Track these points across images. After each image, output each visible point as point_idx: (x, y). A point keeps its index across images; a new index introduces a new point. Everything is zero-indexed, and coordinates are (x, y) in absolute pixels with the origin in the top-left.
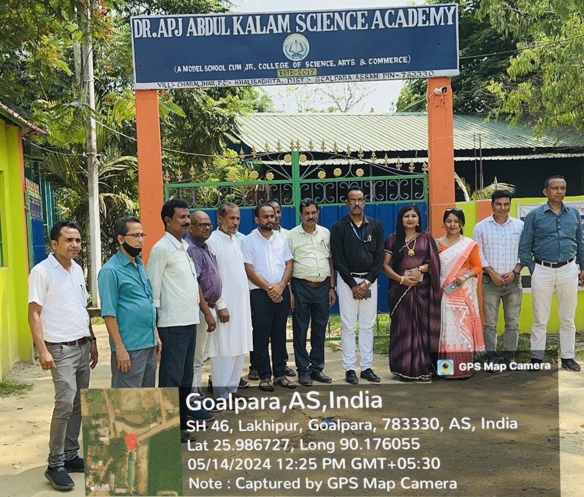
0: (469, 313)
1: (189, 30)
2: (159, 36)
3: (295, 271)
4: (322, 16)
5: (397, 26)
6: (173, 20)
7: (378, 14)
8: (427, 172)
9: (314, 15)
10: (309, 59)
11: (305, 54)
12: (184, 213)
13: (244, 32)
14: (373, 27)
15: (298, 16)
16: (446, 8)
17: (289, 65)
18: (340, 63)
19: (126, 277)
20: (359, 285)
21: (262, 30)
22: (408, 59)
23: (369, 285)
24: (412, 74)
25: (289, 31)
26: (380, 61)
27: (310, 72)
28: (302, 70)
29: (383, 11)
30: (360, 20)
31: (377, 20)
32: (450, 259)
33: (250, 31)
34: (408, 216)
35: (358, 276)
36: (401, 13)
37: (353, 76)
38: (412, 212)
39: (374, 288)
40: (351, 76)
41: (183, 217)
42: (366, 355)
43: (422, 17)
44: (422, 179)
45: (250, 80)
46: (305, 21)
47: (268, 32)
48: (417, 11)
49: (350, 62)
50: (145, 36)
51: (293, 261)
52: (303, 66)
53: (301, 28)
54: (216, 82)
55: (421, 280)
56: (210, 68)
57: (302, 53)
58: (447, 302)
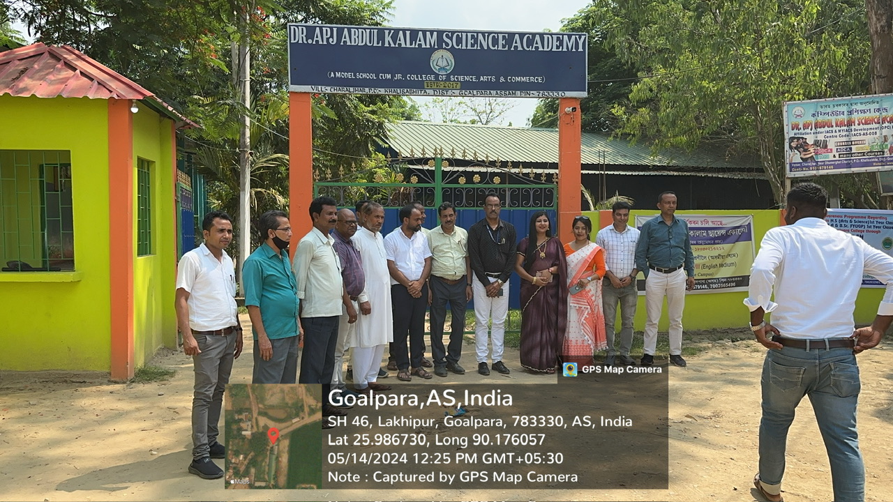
0: (590, 312)
1: (343, 39)
2: (314, 43)
3: (434, 269)
4: (467, 35)
5: (534, 49)
6: (329, 29)
7: (517, 37)
8: (557, 182)
9: (460, 34)
10: (453, 73)
11: (450, 69)
12: (331, 210)
13: (395, 45)
14: (512, 49)
15: (445, 34)
16: (577, 36)
17: (435, 77)
18: (482, 79)
19: (271, 269)
20: (493, 283)
21: (411, 44)
22: (543, 80)
23: (502, 285)
24: (546, 94)
25: (436, 47)
26: (518, 79)
27: (455, 85)
28: (448, 83)
29: (522, 35)
30: (501, 42)
31: (516, 43)
32: (575, 261)
33: (400, 44)
34: (540, 221)
35: (492, 276)
36: (538, 38)
37: (494, 92)
38: (543, 217)
39: (506, 287)
40: (492, 91)
41: (331, 213)
42: (497, 348)
43: (555, 43)
44: (553, 189)
45: (398, 90)
46: (451, 39)
47: (417, 46)
48: (552, 38)
49: (491, 79)
50: (300, 42)
51: (431, 259)
52: (448, 79)
53: (447, 44)
54: (367, 90)
55: (551, 280)
56: (362, 76)
57: (448, 68)
58: (571, 301)
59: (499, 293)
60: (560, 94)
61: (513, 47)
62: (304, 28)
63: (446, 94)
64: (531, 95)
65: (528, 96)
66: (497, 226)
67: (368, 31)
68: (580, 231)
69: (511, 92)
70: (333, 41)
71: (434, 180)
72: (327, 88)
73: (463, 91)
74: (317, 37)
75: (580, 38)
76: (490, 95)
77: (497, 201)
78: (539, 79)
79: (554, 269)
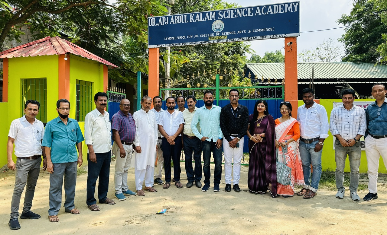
2: (159, 25)
6: (165, 18)
7: (258, 8)
11: (222, 29)
15: (219, 12)
17: (214, 35)
20: (233, 140)
22: (273, 29)
24: (275, 36)
25: (215, 19)
26: (259, 30)
27: (224, 37)
28: (220, 36)
31: (258, 11)
34: (259, 106)
35: (233, 136)
36: (270, 7)
37: (245, 38)
38: (261, 104)
41: (102, 100)
42: (236, 177)
43: (280, 9)
44: (282, 88)
45: (196, 42)
46: (223, 14)
50: (153, 25)
54: (181, 44)
55: (261, 141)
56: (179, 38)
59: (237, 146)
60: (283, 36)
61: (256, 14)
62: (155, 19)
63: (219, 42)
64: (266, 38)
65: (264, 38)
66: (236, 108)
67: (182, 16)
68: (284, 111)
69: (254, 37)
70: (167, 23)
71: (215, 85)
72: (164, 45)
73: (229, 40)
74: (160, 22)
75: (295, 4)
76: (243, 40)
77: (236, 93)
78: (271, 29)
79: (263, 134)
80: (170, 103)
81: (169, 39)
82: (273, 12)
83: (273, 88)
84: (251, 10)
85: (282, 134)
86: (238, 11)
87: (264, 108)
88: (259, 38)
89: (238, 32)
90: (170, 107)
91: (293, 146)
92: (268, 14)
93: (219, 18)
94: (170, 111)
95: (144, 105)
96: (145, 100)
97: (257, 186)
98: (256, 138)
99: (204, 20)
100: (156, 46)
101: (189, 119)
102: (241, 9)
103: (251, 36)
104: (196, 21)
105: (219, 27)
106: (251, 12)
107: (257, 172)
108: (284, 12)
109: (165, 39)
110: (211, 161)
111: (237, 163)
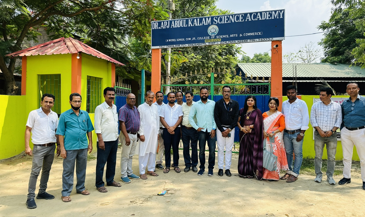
1: (172, 26)
4: (224, 17)
6: (166, 22)
9: (221, 17)
10: (218, 34)
12: (110, 93)
15: (214, 18)
17: (210, 38)
24: (263, 39)
25: (210, 24)
27: (218, 40)
28: (215, 39)
31: (248, 17)
33: (195, 25)
34: (249, 101)
35: (225, 127)
37: (237, 41)
38: (251, 99)
39: (233, 132)
43: (268, 16)
44: (268, 85)
45: (194, 44)
46: (217, 20)
47: (202, 25)
49: (235, 35)
50: (156, 29)
54: (181, 45)
56: (179, 40)
57: (215, 32)
59: (229, 135)
60: (270, 39)
61: (246, 20)
62: (157, 23)
63: (214, 44)
64: (255, 41)
65: (254, 41)
66: (229, 102)
67: (182, 21)
68: (273, 105)
69: (245, 40)
70: (168, 27)
71: (210, 82)
72: (165, 46)
73: (222, 42)
74: (162, 26)
75: (281, 12)
76: (235, 43)
77: (229, 89)
78: (260, 33)
79: (252, 126)
80: (171, 97)
81: (170, 40)
82: (262, 19)
83: (261, 85)
84: (242, 16)
85: (269, 126)
86: (231, 17)
87: (253, 102)
88: (249, 42)
89: (231, 36)
90: (171, 101)
91: (279, 136)
92: (257, 20)
93: (214, 23)
94: (171, 105)
95: (147, 99)
96: (149, 94)
97: (245, 171)
98: (246, 129)
99: (200, 25)
100: (158, 47)
101: (187, 111)
102: (234, 16)
103: (242, 39)
104: (193, 26)
105: (214, 30)
106: (242, 18)
107: (246, 159)
108: (271, 18)
109: (167, 40)
110: (206, 149)
111: (229, 151)
